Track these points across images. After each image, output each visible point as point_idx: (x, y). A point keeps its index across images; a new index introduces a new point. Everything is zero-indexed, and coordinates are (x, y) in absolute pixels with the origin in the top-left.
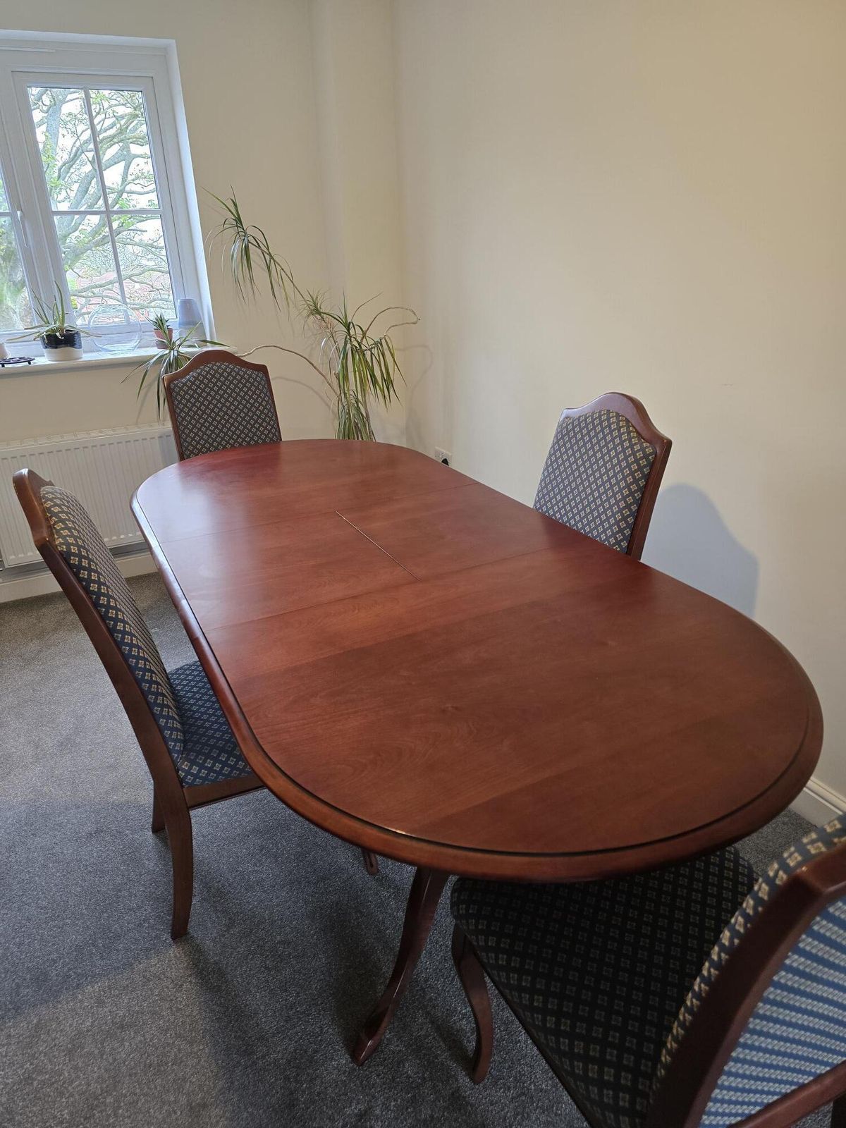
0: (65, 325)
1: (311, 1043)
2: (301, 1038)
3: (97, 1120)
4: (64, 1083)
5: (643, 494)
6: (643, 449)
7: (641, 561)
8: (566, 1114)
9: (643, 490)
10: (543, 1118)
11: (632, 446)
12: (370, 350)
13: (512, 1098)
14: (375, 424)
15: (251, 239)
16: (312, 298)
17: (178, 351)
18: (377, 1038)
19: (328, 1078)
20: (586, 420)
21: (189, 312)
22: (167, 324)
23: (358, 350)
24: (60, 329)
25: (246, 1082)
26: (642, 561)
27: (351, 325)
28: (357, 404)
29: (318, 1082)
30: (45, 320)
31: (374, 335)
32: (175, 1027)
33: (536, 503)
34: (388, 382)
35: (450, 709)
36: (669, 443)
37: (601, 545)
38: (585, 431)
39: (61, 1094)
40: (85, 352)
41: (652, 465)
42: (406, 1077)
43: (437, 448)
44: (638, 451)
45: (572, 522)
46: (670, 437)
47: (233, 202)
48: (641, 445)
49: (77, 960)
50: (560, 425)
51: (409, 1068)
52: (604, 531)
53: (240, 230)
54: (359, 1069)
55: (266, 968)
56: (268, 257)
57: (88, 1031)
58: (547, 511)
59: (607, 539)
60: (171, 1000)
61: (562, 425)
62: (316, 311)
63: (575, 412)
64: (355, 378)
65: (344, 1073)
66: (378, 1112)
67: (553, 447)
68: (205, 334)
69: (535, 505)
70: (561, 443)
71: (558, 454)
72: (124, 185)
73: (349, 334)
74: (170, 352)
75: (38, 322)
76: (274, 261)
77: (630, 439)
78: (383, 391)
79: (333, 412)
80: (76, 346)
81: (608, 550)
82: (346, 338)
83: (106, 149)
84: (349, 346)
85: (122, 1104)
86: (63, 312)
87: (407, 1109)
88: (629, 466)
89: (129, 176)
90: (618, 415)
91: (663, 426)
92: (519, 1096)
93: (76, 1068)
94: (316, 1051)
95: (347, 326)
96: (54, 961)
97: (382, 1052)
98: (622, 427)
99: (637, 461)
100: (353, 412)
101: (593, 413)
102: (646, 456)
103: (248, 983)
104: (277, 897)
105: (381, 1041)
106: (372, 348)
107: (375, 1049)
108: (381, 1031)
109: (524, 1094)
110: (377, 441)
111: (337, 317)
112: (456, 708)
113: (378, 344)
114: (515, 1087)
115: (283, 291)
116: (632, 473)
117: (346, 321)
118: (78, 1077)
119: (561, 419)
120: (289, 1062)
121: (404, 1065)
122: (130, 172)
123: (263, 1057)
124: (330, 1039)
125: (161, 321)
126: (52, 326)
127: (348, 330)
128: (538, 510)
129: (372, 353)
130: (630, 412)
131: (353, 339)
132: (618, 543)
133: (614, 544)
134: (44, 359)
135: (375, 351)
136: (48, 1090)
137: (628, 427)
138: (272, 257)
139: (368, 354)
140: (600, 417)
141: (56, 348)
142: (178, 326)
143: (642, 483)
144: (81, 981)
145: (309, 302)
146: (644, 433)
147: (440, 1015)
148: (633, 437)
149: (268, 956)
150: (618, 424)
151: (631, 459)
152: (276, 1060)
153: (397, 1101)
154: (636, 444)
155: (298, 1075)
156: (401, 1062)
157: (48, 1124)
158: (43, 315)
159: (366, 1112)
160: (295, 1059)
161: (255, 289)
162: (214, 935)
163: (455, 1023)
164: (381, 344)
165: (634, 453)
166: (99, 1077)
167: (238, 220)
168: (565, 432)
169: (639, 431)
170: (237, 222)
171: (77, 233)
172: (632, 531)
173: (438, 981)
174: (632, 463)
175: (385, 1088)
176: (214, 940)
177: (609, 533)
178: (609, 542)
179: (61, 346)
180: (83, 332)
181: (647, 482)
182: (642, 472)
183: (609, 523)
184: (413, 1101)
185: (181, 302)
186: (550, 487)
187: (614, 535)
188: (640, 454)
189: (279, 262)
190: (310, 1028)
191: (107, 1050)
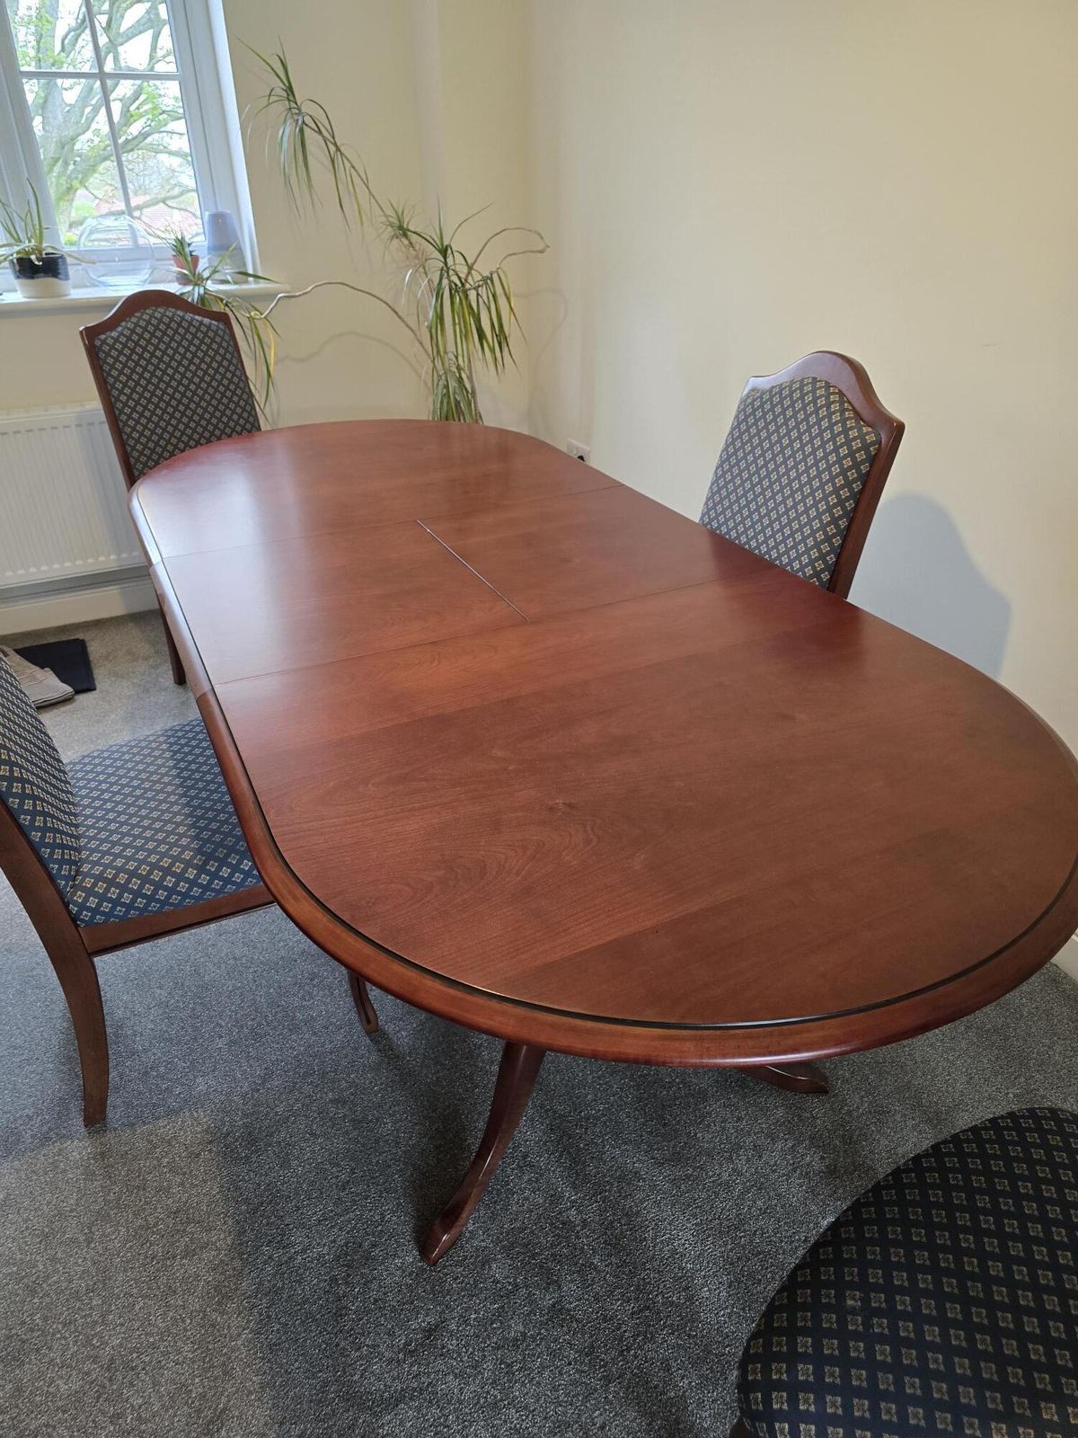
0: (44, 245)
1: (368, 1235)
2: (354, 1228)
3: (80, 1328)
4: (38, 1278)
5: (857, 503)
6: (862, 437)
7: (848, 600)
8: (703, 1336)
9: (858, 498)
10: (672, 1340)
11: (845, 431)
12: (476, 289)
13: (632, 1313)
14: (484, 403)
15: (308, 120)
16: (396, 212)
17: (205, 289)
18: (454, 1231)
19: (388, 1281)
20: (780, 393)
21: (221, 227)
22: (191, 249)
23: (460, 290)
24: (38, 250)
25: (280, 1284)
26: (851, 599)
27: (449, 251)
28: (460, 374)
29: (374, 1285)
30: (15, 236)
31: (483, 268)
32: (188, 1210)
33: (703, 515)
34: (502, 338)
35: (561, 806)
36: (900, 428)
37: (793, 575)
38: (778, 410)
39: (33, 1292)
40: (75, 287)
41: (872, 460)
42: (493, 1281)
43: (569, 440)
44: (855, 439)
45: (753, 544)
46: (902, 419)
47: (282, 61)
48: (860, 430)
49: (60, 1118)
50: (743, 401)
51: (497, 1270)
52: (798, 557)
53: (293, 105)
54: (431, 1270)
55: (311, 1134)
56: (332, 148)
57: (71, 1211)
58: (719, 527)
59: (802, 568)
60: (185, 1174)
61: (745, 401)
62: (403, 231)
63: (764, 383)
64: (455, 331)
65: (410, 1275)
66: (453, 1327)
67: (731, 433)
68: (244, 265)
69: (702, 519)
70: (743, 427)
71: (738, 444)
72: (151, 64)
73: (446, 263)
74: (193, 289)
75: (7, 239)
76: (341, 154)
77: (844, 421)
78: (493, 351)
79: (425, 383)
80: (60, 276)
81: (803, 583)
82: (442, 270)
83: (126, 11)
84: (445, 282)
85: (113, 1308)
86: (40, 226)
87: (492, 1324)
88: (839, 461)
89: (158, 50)
90: (828, 386)
91: (892, 402)
92: (641, 1311)
93: (54, 1260)
94: (374, 1245)
95: (444, 251)
96: (30, 1118)
97: (462, 1247)
98: (833, 402)
99: (852, 454)
100: (453, 384)
101: (792, 382)
102: (866, 447)
103: (287, 1154)
104: (331, 1042)
105: (461, 1234)
106: (479, 286)
107: (453, 1244)
108: (461, 1221)
109: (648, 1308)
110: (486, 424)
111: (428, 238)
112: (570, 806)
113: (488, 280)
114: (637, 1299)
115: (354, 201)
116: (844, 472)
117: (442, 244)
118: (56, 1271)
119: (745, 393)
120: (337, 1258)
121: (490, 1267)
122: (159, 45)
123: (304, 1251)
124: (394, 1229)
125: (181, 244)
126: (26, 245)
127: (445, 257)
128: (705, 525)
129: (478, 294)
130: (847, 382)
131: (451, 272)
132: (817, 574)
133: (811, 576)
134: (17, 294)
135: (483, 291)
136: (16, 1287)
137: (842, 402)
138: (338, 149)
139: (473, 295)
140: (801, 388)
141: (32, 278)
142: (206, 252)
143: (857, 487)
144: (65, 1145)
145: (390, 219)
146: (865, 413)
147: (541, 1201)
148: (849, 419)
149: (315, 1118)
150: (827, 398)
151: (844, 451)
152: (321, 1256)
153: (479, 1313)
154: (851, 428)
155: (349, 1275)
156: (486, 1263)
157: (13, 1332)
158: (12, 230)
159: (437, 1326)
160: (346, 1254)
161: (315, 197)
162: (245, 1089)
163: (560, 1213)
164: (492, 281)
165: (848, 442)
166: (83, 1272)
167: (290, 90)
168: (749, 410)
169: (858, 409)
170: (288, 95)
171: (89, 135)
172: (839, 557)
173: (541, 1157)
174: (845, 457)
175: (464, 1296)
176: (244, 1096)
177: (805, 559)
178: (804, 573)
179: (38, 275)
180: (70, 256)
181: (864, 485)
182: (859, 471)
183: (806, 545)
184: (501, 1312)
185: (210, 215)
186: (724, 493)
187: (812, 562)
188: (857, 444)
189: (349, 157)
190: (367, 1215)
191: (97, 1235)
